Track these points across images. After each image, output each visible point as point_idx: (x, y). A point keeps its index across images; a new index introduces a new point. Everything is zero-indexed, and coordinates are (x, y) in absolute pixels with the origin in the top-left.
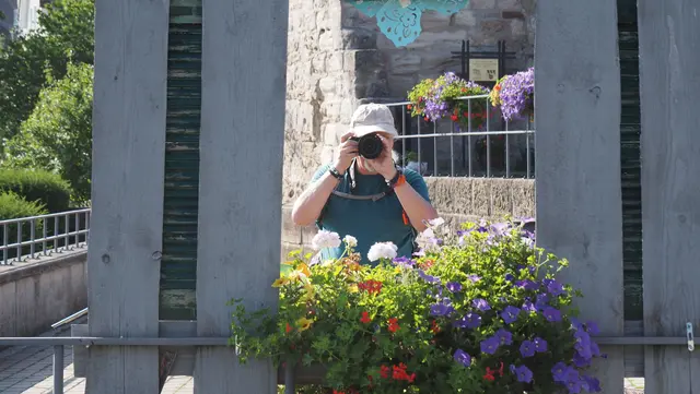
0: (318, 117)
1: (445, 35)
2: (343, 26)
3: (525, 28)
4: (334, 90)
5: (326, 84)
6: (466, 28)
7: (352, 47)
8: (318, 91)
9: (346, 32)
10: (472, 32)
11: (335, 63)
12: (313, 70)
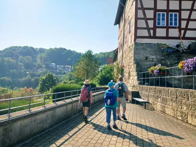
0: (129, 75)
1: (151, 63)
2: (134, 61)
3: (165, 62)
4: (132, 71)
5: (131, 70)
6: (155, 61)
7: (136, 64)
8: (129, 71)
9: (134, 62)
10: (156, 62)
11: (132, 67)
12: (129, 68)
